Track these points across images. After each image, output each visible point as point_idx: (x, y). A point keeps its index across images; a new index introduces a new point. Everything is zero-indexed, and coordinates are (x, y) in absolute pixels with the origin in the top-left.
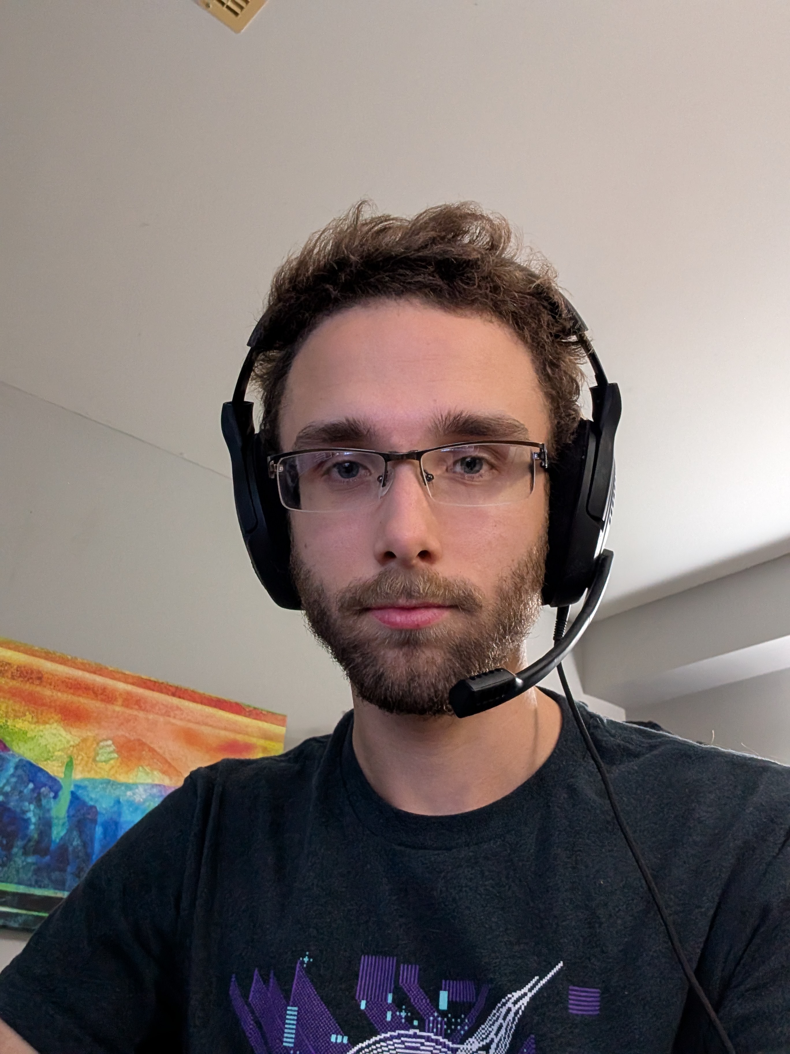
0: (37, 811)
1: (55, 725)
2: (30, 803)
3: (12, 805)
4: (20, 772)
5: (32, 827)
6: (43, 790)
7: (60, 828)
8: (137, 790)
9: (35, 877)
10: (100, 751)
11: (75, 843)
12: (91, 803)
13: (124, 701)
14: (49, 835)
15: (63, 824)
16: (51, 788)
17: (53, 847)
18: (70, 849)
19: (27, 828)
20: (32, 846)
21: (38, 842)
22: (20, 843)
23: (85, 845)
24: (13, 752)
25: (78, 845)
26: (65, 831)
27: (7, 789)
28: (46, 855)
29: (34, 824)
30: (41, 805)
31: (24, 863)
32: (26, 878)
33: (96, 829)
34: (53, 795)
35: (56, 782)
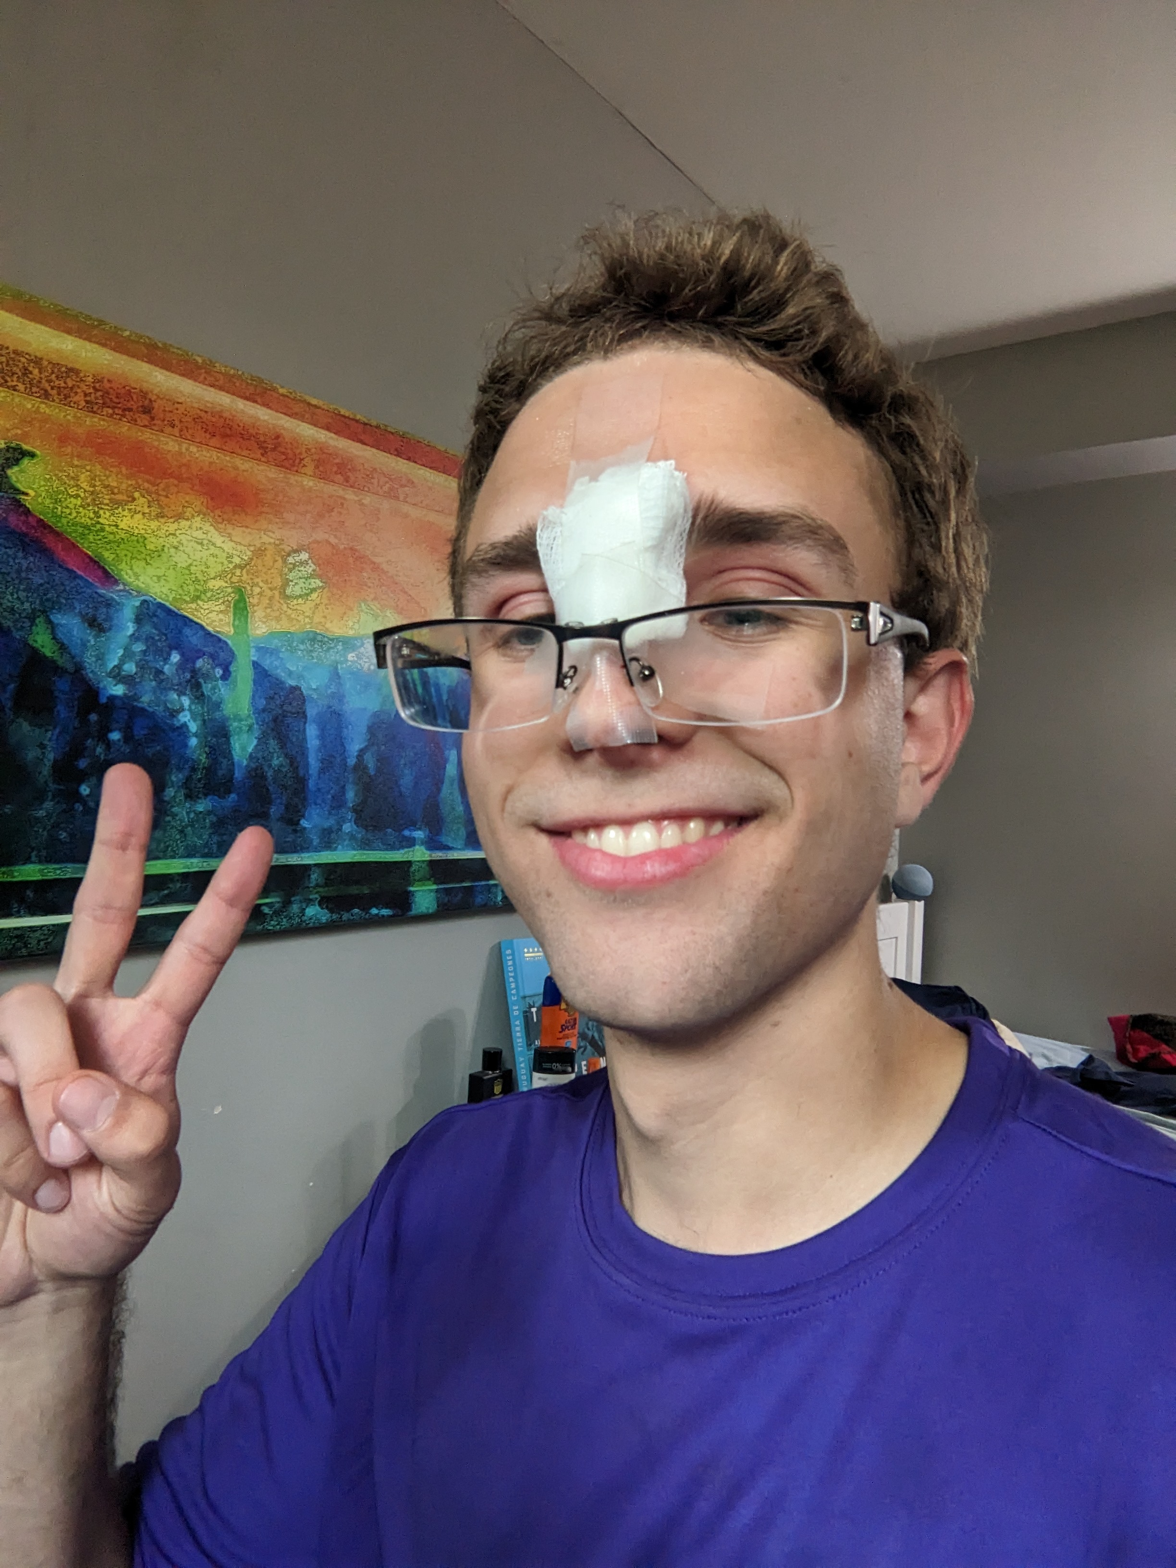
0: (197, 708)
1: (197, 521)
2: (181, 693)
3: (146, 700)
5: (193, 742)
6: (199, 663)
7: (245, 736)
8: (362, 650)
9: (215, 839)
10: (291, 576)
11: (275, 762)
12: (292, 683)
13: (317, 467)
14: (228, 755)
15: (250, 728)
16: (213, 657)
17: (238, 775)
18: (270, 774)
19: (186, 746)
20: (199, 780)
21: (210, 770)
22: (176, 777)
23: (292, 761)
24: (124, 584)
25: (282, 765)
26: (255, 742)
27: (130, 668)
28: (230, 792)
29: (196, 735)
30: (203, 695)
31: (192, 815)
32: (199, 842)
33: (308, 730)
34: (221, 672)
35: (221, 645)
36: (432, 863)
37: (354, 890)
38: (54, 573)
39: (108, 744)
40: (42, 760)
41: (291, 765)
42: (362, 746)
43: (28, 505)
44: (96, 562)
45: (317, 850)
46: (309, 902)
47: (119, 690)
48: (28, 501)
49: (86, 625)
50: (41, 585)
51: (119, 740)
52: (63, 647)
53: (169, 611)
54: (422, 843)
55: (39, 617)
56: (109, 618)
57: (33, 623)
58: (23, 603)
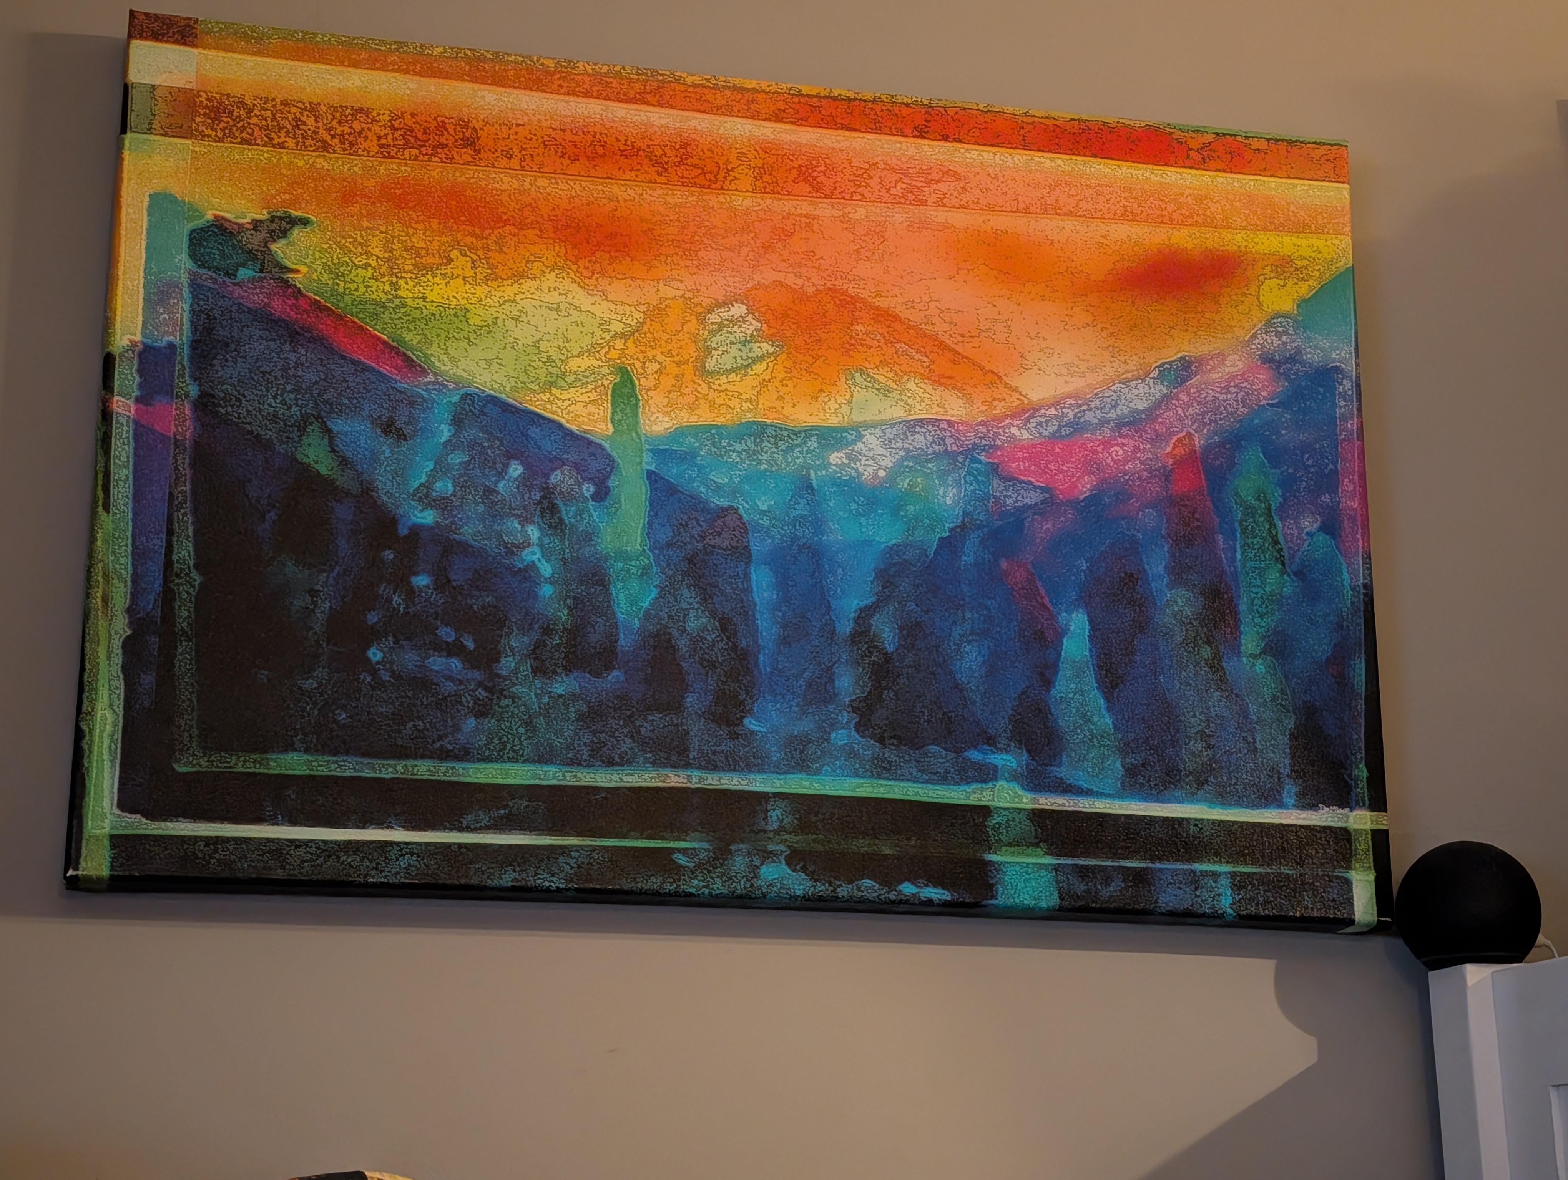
0: (555, 543)
2: (525, 521)
3: (469, 531)
4: (472, 433)
5: (547, 590)
6: (555, 477)
7: (635, 586)
8: (859, 446)
9: (587, 737)
11: (693, 625)
12: (720, 501)
14: (607, 611)
15: (645, 572)
17: (625, 642)
18: (683, 643)
19: (533, 595)
20: (559, 647)
21: (575, 633)
22: (519, 642)
23: (725, 625)
24: (435, 374)
25: (704, 629)
26: (654, 593)
27: (445, 487)
28: (609, 667)
29: (551, 581)
30: (561, 520)
31: (546, 700)
32: (558, 742)
33: (754, 577)
34: (592, 489)
35: (592, 449)
36: (1038, 816)
37: (863, 845)
38: (332, 367)
39: (411, 593)
40: (313, 611)
41: (724, 629)
42: (863, 604)
43: (299, 285)
44: (392, 348)
45: (778, 770)
46: (768, 856)
47: (427, 517)
48: (298, 280)
49: (379, 431)
50: (316, 382)
51: (427, 587)
52: (344, 462)
53: (506, 408)
54: (1014, 777)
55: (311, 424)
56: (412, 420)
57: (302, 430)
58: (290, 408)
